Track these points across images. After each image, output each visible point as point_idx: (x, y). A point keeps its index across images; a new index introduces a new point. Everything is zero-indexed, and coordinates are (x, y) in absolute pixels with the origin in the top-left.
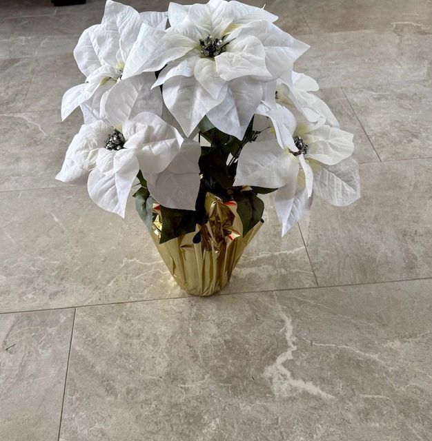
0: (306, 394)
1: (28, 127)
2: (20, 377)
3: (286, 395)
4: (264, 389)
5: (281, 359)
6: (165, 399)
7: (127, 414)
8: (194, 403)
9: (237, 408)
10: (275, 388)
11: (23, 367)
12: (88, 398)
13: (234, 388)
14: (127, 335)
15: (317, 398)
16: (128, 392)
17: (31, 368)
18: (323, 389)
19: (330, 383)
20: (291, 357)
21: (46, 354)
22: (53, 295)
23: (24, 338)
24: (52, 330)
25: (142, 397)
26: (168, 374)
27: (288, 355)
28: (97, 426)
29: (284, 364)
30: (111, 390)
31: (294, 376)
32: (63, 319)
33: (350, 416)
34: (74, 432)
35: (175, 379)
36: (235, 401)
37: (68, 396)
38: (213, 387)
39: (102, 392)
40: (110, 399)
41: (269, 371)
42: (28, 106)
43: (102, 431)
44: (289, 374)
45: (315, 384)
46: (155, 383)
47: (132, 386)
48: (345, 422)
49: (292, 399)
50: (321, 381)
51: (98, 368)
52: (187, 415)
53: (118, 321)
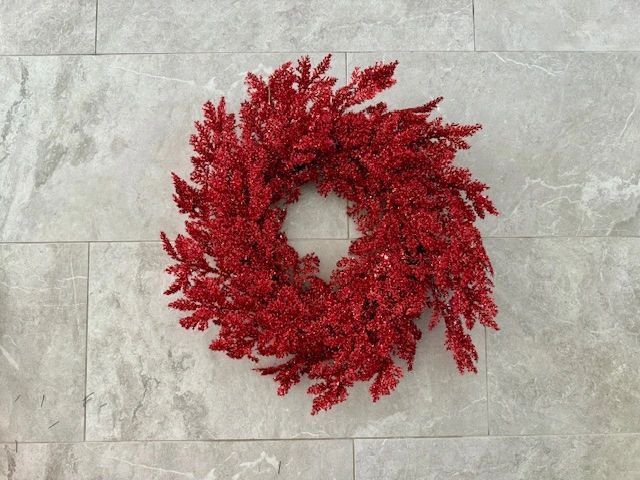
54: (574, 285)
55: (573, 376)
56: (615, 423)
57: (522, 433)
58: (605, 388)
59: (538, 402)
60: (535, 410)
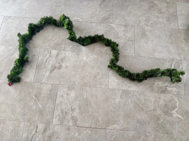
0: (179, 118)
1: (115, 31)
2: (125, 104)
3: (175, 117)
4: (171, 115)
5: (175, 110)
6: (153, 114)
7: (146, 115)
8: (158, 115)
9: (166, 118)
10: (173, 115)
11: (125, 103)
12: (139, 111)
13: (166, 114)
14: (145, 99)
15: (181, 119)
16: (146, 111)
17: (127, 103)
18: (182, 117)
19: (184, 116)
20: (177, 110)
21: (130, 100)
22: (129, 87)
23: (125, 96)
24: (130, 95)
25: (149, 113)
26: (154, 109)
27: (177, 109)
28: (141, 117)
29: (176, 111)
30: (143, 110)
31: (177, 114)
32: (132, 93)
33: (186, 123)
34: (137, 117)
35: (155, 110)
36: (166, 116)
37: (135, 110)
38: (162, 113)
39: (141, 110)
40: (143, 112)
41: (173, 112)
42: (114, 21)
43: (142, 118)
44: (176, 113)
45: (181, 116)
46: (151, 111)
47: (147, 110)
48: (185, 124)
49: (176, 118)
50: (182, 115)
51: (140, 106)
52: (157, 118)
53: (143, 96)
54: (152, 102)
55: (152, 121)
56: (160, 131)
57: (141, 131)
58: (158, 124)
59: (145, 125)
60: (144, 127)
